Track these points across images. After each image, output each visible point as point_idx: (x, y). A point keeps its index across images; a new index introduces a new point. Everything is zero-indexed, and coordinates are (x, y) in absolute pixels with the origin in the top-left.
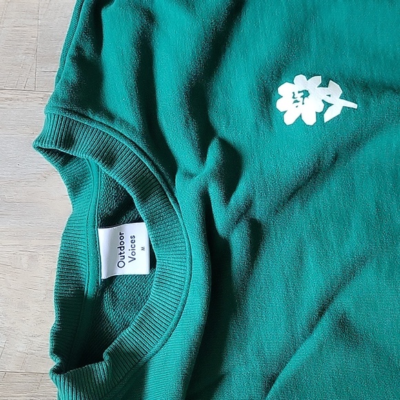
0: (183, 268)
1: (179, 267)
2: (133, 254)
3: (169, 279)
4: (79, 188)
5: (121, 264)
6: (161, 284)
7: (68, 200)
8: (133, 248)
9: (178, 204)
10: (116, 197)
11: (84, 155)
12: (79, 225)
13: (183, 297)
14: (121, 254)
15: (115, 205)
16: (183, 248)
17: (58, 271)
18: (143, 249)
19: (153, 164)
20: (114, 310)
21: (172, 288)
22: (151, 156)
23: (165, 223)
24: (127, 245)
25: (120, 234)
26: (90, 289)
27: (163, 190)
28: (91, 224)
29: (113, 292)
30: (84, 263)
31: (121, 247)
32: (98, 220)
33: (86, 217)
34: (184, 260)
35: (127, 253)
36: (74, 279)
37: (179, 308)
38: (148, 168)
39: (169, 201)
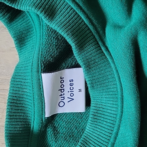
0: (114, 106)
1: (112, 105)
2: (72, 95)
3: (103, 116)
4: (24, 40)
5: (62, 104)
6: (96, 120)
7: (15, 52)
8: (72, 90)
9: (109, 51)
10: (56, 46)
11: (28, 8)
12: (25, 71)
13: (115, 131)
14: (61, 95)
15: (56, 53)
16: (115, 90)
17: (8, 112)
18: (80, 90)
19: (88, 17)
20: (56, 142)
21: (105, 123)
22: (86, 10)
23: (99, 68)
24: (67, 87)
25: (61, 78)
26: (35, 126)
27: (96, 40)
28: (35, 70)
29: (55, 127)
30: (30, 104)
31: (61, 90)
32: (41, 66)
33: (31, 64)
34: (115, 100)
35: (67, 95)
36: (22, 117)
37: (112, 140)
38: (83, 21)
39: (101, 49)
